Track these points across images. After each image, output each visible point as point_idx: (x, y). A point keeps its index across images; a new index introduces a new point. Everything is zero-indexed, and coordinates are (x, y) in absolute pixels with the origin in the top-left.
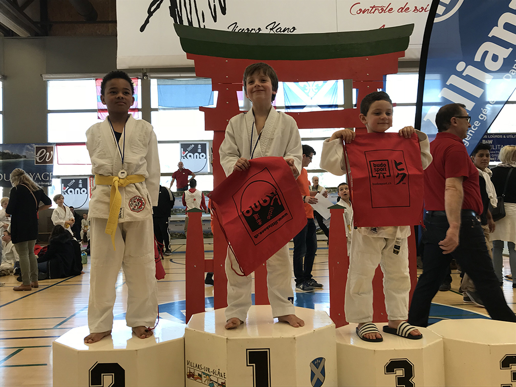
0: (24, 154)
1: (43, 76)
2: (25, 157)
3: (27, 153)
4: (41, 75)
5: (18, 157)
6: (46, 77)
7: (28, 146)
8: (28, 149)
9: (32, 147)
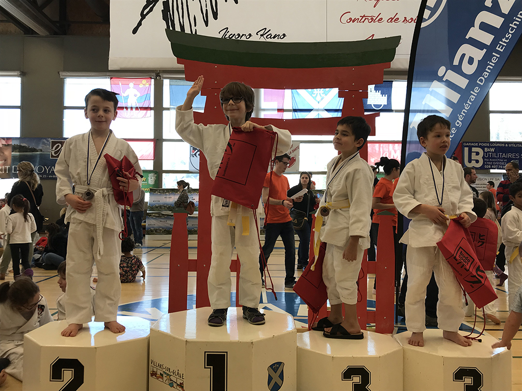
0: (40, 148)
1: (60, 73)
2: (41, 151)
3: (43, 147)
4: (58, 73)
5: (34, 150)
6: (63, 74)
7: (44, 140)
8: (44, 143)
9: (48, 141)
